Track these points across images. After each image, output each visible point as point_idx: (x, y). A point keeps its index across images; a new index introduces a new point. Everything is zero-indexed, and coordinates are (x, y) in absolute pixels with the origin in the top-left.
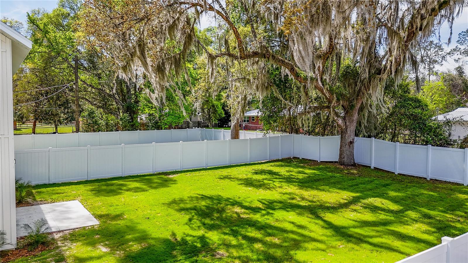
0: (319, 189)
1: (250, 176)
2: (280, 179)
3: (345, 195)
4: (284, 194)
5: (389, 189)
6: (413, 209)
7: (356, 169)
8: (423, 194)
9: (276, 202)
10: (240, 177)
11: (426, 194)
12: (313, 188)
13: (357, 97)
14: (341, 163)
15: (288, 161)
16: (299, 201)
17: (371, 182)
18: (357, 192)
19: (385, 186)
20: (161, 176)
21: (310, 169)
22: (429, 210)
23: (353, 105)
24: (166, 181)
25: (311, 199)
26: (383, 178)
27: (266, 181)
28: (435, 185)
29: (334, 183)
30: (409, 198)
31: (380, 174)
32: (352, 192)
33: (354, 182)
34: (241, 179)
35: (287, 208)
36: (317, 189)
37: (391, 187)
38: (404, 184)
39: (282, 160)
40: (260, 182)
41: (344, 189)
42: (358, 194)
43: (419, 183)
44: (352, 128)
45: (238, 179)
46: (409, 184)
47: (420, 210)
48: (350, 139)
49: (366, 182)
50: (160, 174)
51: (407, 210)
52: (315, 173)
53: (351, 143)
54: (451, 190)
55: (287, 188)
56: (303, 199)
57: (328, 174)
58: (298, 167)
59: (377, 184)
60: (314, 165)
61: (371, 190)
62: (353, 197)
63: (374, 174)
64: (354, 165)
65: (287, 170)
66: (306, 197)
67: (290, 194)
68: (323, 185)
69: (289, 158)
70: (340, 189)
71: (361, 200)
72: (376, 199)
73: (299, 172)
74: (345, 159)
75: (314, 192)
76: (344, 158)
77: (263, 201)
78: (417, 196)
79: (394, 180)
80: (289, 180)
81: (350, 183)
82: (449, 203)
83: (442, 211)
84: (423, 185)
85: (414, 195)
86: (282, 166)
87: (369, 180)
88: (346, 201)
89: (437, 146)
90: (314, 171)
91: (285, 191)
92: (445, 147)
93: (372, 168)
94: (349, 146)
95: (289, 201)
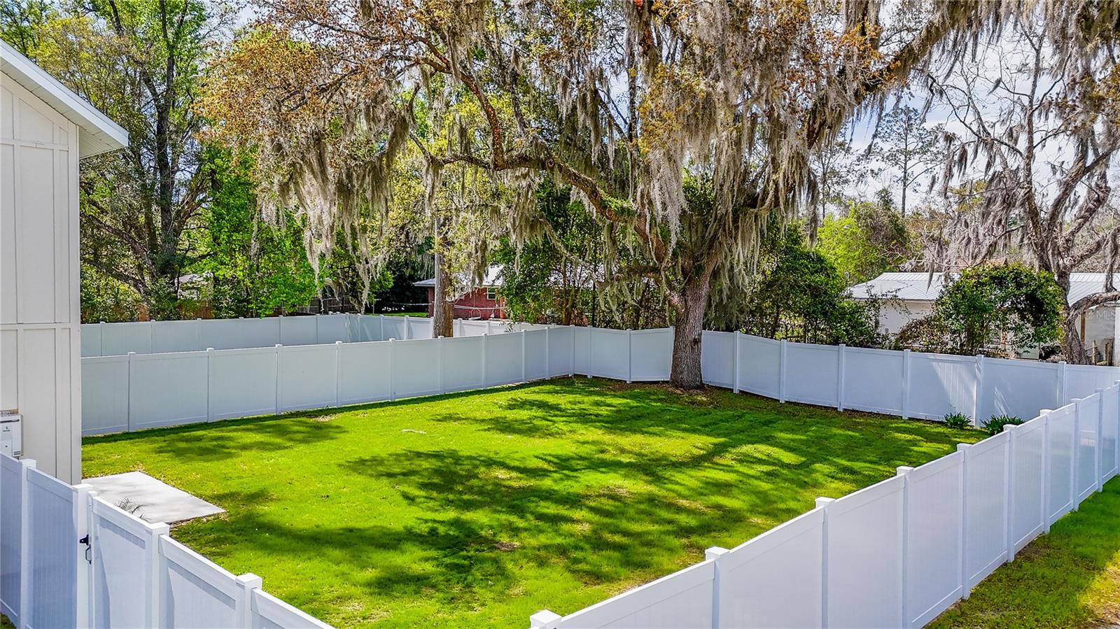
0: (647, 433)
1: (498, 413)
2: (562, 416)
3: (698, 443)
4: (584, 443)
5: (776, 429)
6: (823, 460)
7: (705, 394)
8: (835, 435)
9: (573, 458)
10: (478, 415)
11: (841, 435)
12: (634, 432)
13: (709, 249)
14: (675, 382)
15: (566, 382)
16: (615, 455)
17: (740, 417)
18: (719, 436)
19: (767, 423)
20: (299, 419)
21: (615, 396)
22: (849, 460)
23: (700, 266)
24: (319, 427)
25: (636, 449)
26: (759, 409)
27: (537, 422)
28: (854, 419)
29: (670, 421)
30: (813, 442)
31: (752, 402)
32: (708, 435)
33: (708, 419)
34: (483, 421)
35: (599, 467)
36: (643, 433)
37: (779, 425)
38: (799, 420)
39: (552, 381)
40: (526, 423)
41: (694, 431)
42: (722, 440)
43: (826, 417)
44: (698, 312)
45: (476, 420)
46: (808, 420)
47: (834, 462)
48: (694, 335)
49: (730, 417)
50: (292, 415)
51: (814, 463)
52: (628, 403)
53: (697, 342)
54: (882, 427)
55: (584, 432)
56: (623, 451)
57: (655, 404)
58: (591, 393)
59: (751, 421)
60: (621, 389)
61: (743, 432)
62: (715, 444)
63: (742, 402)
64: (702, 387)
65: (571, 400)
66: (628, 447)
67: (593, 443)
68: (652, 425)
69: (565, 378)
70: (685, 430)
71: (730, 449)
72: (755, 446)
73: (597, 404)
74: (685, 376)
75: (638, 438)
76: (682, 373)
77: (549, 458)
78: (826, 439)
79: (779, 413)
80: (583, 418)
81: (702, 420)
82: (881, 449)
83: (871, 462)
84: (833, 420)
85: (821, 437)
86: (557, 392)
87: (735, 414)
88: (702, 452)
89: (856, 346)
90: (625, 401)
91: (581, 438)
92: (869, 347)
93: (736, 391)
94: (692, 348)
95: (596, 456)
